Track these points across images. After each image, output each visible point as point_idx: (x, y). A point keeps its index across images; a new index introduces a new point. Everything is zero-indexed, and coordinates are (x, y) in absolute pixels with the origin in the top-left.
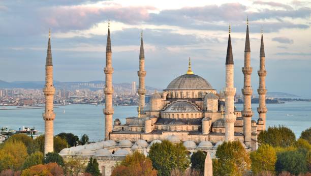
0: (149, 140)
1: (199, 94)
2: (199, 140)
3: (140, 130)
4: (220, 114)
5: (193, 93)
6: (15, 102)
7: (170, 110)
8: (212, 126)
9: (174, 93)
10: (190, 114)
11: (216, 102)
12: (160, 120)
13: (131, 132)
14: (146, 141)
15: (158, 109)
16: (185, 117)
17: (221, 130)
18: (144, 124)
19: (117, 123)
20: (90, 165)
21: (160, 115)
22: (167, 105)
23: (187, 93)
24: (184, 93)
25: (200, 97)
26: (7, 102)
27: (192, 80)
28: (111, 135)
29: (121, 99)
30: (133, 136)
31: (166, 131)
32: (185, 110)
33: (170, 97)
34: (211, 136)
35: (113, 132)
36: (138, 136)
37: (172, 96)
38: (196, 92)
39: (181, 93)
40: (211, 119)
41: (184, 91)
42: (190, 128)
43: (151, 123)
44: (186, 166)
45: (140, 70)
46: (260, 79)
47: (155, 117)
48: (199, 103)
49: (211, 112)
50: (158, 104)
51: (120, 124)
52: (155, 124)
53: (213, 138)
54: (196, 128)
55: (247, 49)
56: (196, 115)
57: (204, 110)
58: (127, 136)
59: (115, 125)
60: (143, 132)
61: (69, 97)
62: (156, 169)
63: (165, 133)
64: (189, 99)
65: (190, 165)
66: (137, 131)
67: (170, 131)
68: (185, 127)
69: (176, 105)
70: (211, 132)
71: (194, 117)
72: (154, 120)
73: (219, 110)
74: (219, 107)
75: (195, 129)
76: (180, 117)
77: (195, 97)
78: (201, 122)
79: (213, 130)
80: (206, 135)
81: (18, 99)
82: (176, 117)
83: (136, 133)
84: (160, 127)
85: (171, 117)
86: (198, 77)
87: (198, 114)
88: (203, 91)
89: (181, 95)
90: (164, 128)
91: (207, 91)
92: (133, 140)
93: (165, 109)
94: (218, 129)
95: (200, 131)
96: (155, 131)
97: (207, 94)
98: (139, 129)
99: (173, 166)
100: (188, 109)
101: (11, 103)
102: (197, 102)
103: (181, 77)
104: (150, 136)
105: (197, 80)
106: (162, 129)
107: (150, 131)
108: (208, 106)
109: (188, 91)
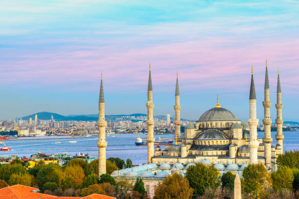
0: (184, 163)
1: (226, 125)
2: (227, 163)
3: (177, 155)
4: (245, 141)
5: (221, 124)
6: (70, 132)
7: (202, 138)
8: (238, 150)
9: (205, 124)
10: (219, 141)
11: (240, 131)
12: (194, 146)
13: (170, 157)
14: (183, 164)
15: (192, 138)
16: (215, 143)
17: (245, 154)
18: (180, 150)
19: (158, 149)
20: (137, 184)
21: (194, 142)
22: (199, 134)
23: (216, 124)
24: (214, 123)
25: (227, 127)
26: (64, 132)
27: (220, 112)
28: (153, 159)
29: (158, 129)
30: (171, 160)
31: (199, 155)
32: (215, 137)
33: (202, 127)
34: (237, 160)
35: (155, 157)
36: (176, 160)
37: (203, 126)
38: (224, 123)
39: (211, 124)
40: (237, 145)
41: (213, 122)
42: (219, 153)
43: (186, 149)
44: (218, 184)
45: (176, 105)
46: (278, 111)
47: (189, 144)
48: (226, 132)
49: (237, 139)
50: (192, 133)
51: (160, 150)
52: (190, 150)
53: (239, 161)
54: (224, 152)
55: (267, 86)
56: (225, 142)
57: (231, 138)
58: (167, 160)
59: (156, 151)
60: (180, 156)
61: (114, 127)
62: (192, 187)
63: (198, 157)
64: (218, 129)
65: (221, 184)
66: (174, 155)
67: (202, 155)
68: (215, 152)
69: (207, 134)
70: (237, 157)
71: (223, 144)
72: (189, 146)
73: (243, 137)
74: (243, 135)
75: (223, 154)
76: (211, 144)
77: (223, 127)
78: (228, 148)
79: (239, 155)
80: (233, 158)
81: (72, 130)
82: (207, 144)
83: (174, 157)
84: (194, 152)
85: (203, 144)
86: (225, 110)
87: (226, 141)
88: (230, 122)
90: (197, 153)
91: (233, 122)
92: (172, 163)
93: (198, 137)
94: (243, 154)
95: (228, 155)
96: (190, 156)
97: (233, 124)
98: (176, 154)
99: (206, 185)
100: (217, 137)
101: (67, 133)
102: (224, 131)
103: (211, 110)
104: (186, 160)
105: (224, 113)
106: (196, 154)
107: (186, 156)
108: (234, 134)
109: (217, 122)
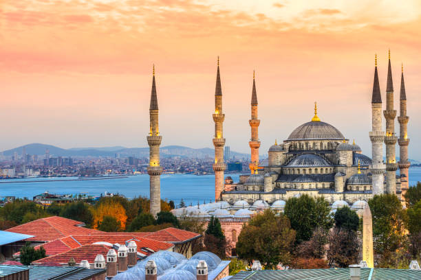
0: (269, 201)
1: (328, 146)
2: (332, 200)
3: (259, 190)
4: (356, 168)
5: (321, 144)
6: (75, 171)
7: (294, 164)
8: (347, 182)
9: (298, 144)
10: (319, 169)
11: (350, 153)
12: (282, 176)
13: (247, 192)
14: (267, 201)
15: (279, 164)
16: (313, 172)
17: (357, 187)
18: (263, 182)
19: (228, 181)
20: (211, 227)
21: (282, 171)
22: (289, 158)
23: (314, 144)
24: (311, 144)
25: (330, 148)
26: (66, 172)
27: (320, 128)
28: (223, 196)
30: (250, 196)
31: (290, 189)
32: (313, 163)
33: (293, 149)
34: (346, 195)
35: (224, 192)
36: (257, 196)
37: (295, 147)
38: (325, 143)
39: (307, 144)
40: (345, 175)
41: (310, 142)
42: (320, 185)
43: (271, 180)
44: (330, 225)
45: (253, 119)
46: (401, 127)
47: (276, 173)
48: (329, 156)
49: (345, 166)
50: (280, 158)
51: (231, 183)
52: (276, 181)
53: (350, 197)
54: (327, 185)
55: (390, 88)
56: (327, 170)
57: (335, 164)
58: (243, 196)
59: (226, 184)
60: (262, 191)
62: (294, 229)
63: (290, 192)
64: (317, 151)
65: (334, 224)
66: (254, 190)
67: (296, 189)
68: (313, 185)
69: (302, 159)
70: (346, 190)
71: (324, 172)
72: (275, 177)
73: (353, 163)
74: (354, 160)
75: (326, 187)
76: (307, 172)
77: (324, 148)
78: (334, 178)
79: (349, 188)
80: (340, 193)
82: (302, 172)
83: (253, 192)
84: (282, 185)
85: (297, 172)
86: (327, 125)
87: (329, 168)
88: (334, 141)
89: (307, 146)
90: (288, 186)
91: (339, 142)
92: (250, 201)
93: (288, 164)
94: (355, 186)
95: (332, 188)
96: (277, 190)
97: (338, 144)
98: (257, 188)
99: (314, 225)
100: (317, 163)
101: (70, 173)
102: (326, 155)
103: (306, 125)
104: (271, 196)
105: (325, 129)
106: (285, 188)
107: (271, 190)
108: (341, 158)
109: (316, 141)
